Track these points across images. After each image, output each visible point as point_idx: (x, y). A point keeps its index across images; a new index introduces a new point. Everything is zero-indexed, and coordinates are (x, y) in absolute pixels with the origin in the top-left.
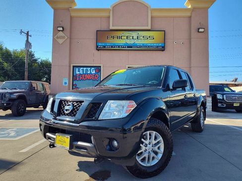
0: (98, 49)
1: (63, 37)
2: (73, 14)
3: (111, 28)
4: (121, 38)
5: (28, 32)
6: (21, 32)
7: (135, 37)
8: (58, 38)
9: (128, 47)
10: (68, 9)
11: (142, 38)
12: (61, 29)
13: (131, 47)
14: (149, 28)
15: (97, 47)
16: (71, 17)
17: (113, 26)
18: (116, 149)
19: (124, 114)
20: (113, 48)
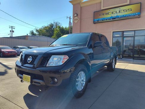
0: (94, 23)
1: (77, 19)
2: (82, 5)
3: (102, 8)
4: (108, 14)
5: (70, 17)
6: (67, 17)
7: (118, 12)
8: (75, 20)
9: (113, 19)
10: (79, 4)
11: (123, 11)
12: (76, 15)
13: (115, 18)
14: (128, 3)
15: (94, 22)
16: (81, 7)
17: (103, 7)
18: (56, 83)
19: (61, 63)
20: (104, 21)
